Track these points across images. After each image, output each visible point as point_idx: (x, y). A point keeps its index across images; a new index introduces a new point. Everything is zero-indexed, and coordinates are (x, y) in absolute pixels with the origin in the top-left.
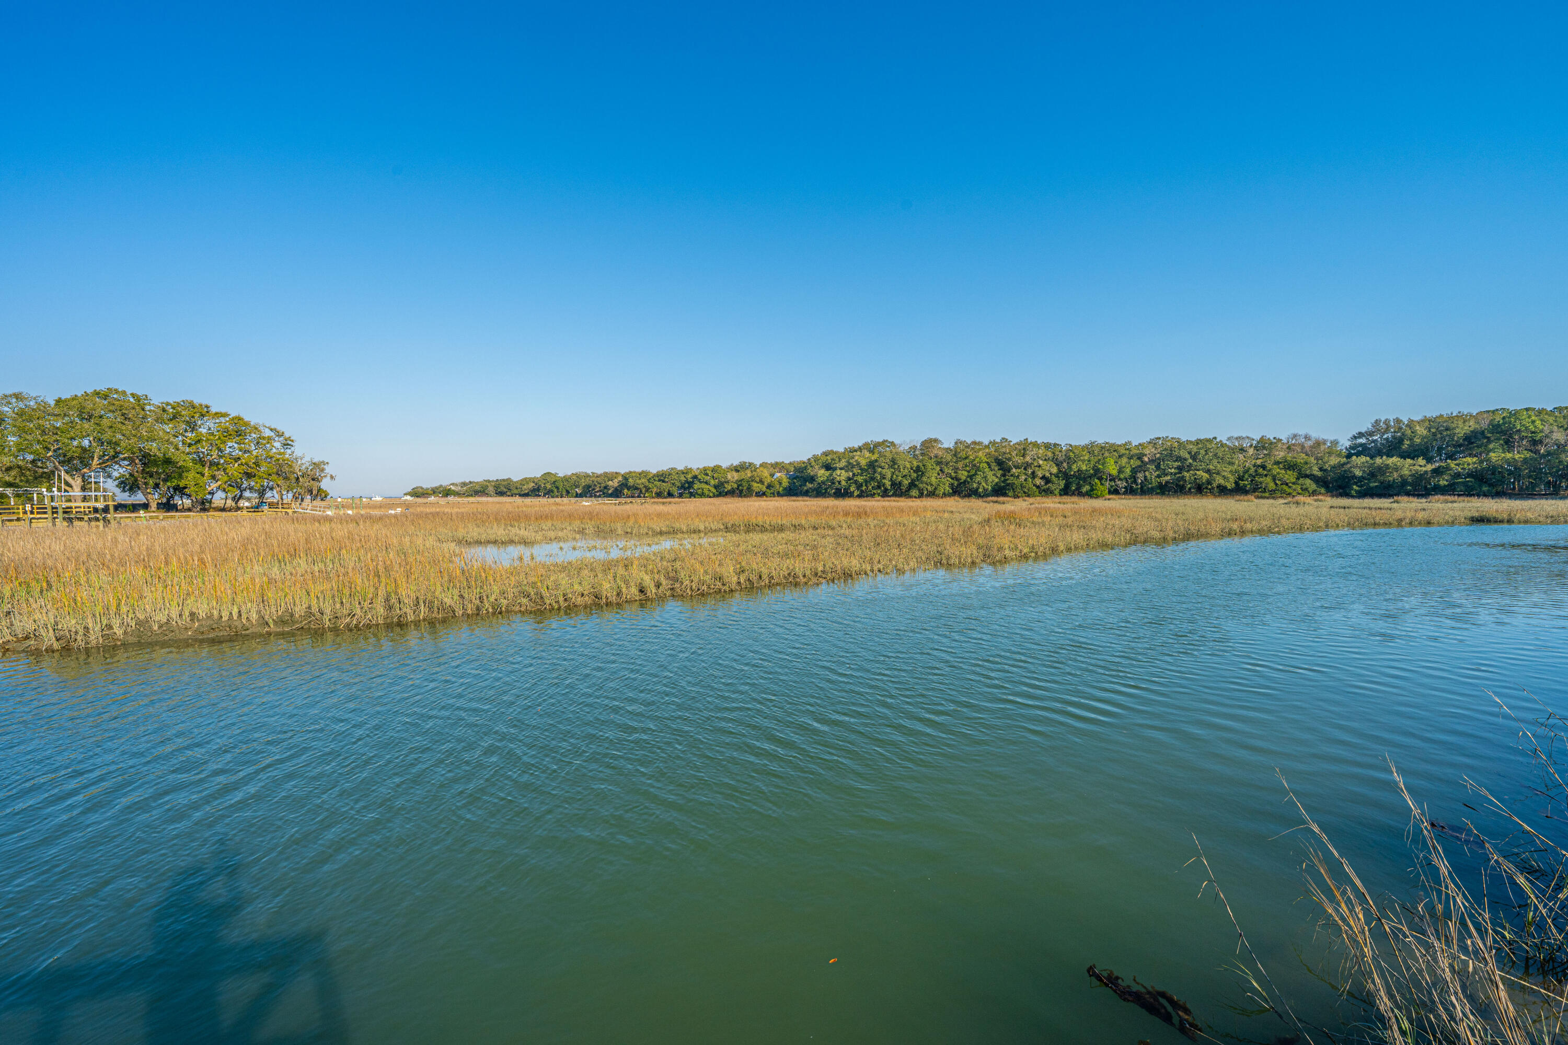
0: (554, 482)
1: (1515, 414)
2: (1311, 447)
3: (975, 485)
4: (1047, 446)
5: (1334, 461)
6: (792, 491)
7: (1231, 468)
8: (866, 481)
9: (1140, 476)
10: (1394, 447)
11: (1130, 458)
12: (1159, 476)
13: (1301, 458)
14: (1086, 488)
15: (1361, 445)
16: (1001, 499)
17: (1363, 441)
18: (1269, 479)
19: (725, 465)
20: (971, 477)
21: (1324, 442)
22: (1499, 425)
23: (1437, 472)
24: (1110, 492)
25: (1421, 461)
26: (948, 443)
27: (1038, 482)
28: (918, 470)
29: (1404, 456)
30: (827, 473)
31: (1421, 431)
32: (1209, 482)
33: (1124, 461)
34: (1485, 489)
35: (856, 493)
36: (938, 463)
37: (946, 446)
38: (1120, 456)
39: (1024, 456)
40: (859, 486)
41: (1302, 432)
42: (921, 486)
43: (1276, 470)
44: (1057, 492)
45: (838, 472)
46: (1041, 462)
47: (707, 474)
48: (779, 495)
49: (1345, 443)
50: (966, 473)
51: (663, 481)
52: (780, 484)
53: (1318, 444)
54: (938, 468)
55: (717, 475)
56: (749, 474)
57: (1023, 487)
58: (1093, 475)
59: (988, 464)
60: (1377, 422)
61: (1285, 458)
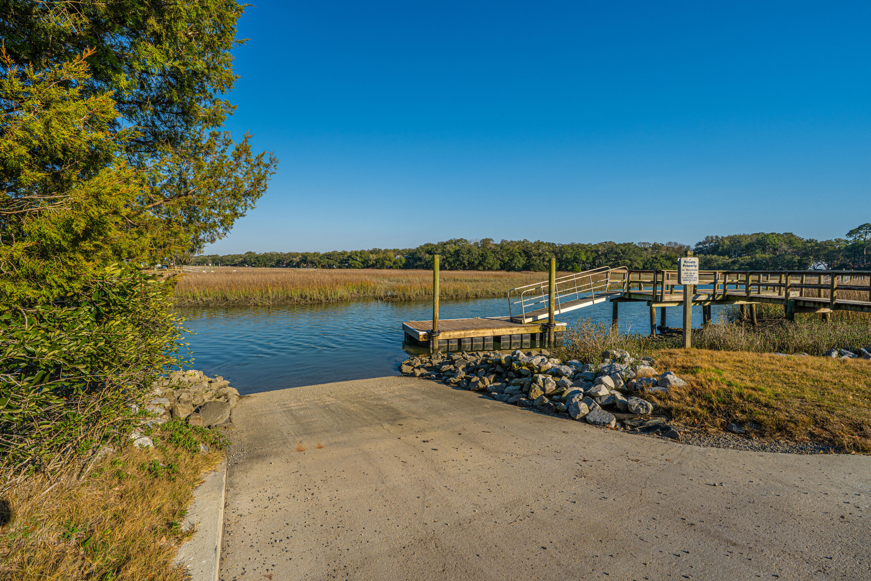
0: (257, 258)
1: (767, 236)
2: (678, 249)
3: (514, 265)
4: (549, 244)
6: (407, 266)
7: (641, 258)
8: (454, 261)
9: (597, 261)
10: (715, 250)
11: (592, 252)
12: (606, 262)
13: (673, 254)
14: (570, 267)
15: (700, 248)
16: (528, 272)
17: (701, 246)
18: (659, 265)
19: (366, 249)
20: (511, 260)
21: (684, 246)
22: (760, 241)
23: (734, 263)
24: (582, 270)
25: (727, 257)
26: (498, 241)
27: (546, 263)
28: (482, 256)
29: (719, 254)
30: (431, 256)
31: (727, 242)
32: (630, 266)
33: (589, 253)
35: (448, 268)
36: (493, 252)
37: (495, 243)
38: (587, 251)
39: (538, 249)
40: (450, 264)
41: (673, 241)
42: (485, 264)
43: (662, 260)
46: (547, 253)
47: (357, 255)
48: (400, 268)
49: (693, 246)
50: (508, 258)
51: (329, 259)
52: (401, 261)
53: (681, 247)
54: (493, 255)
55: (363, 256)
56: (381, 256)
57: (538, 266)
58: (574, 261)
59: (520, 253)
60: (708, 237)
61: (666, 254)
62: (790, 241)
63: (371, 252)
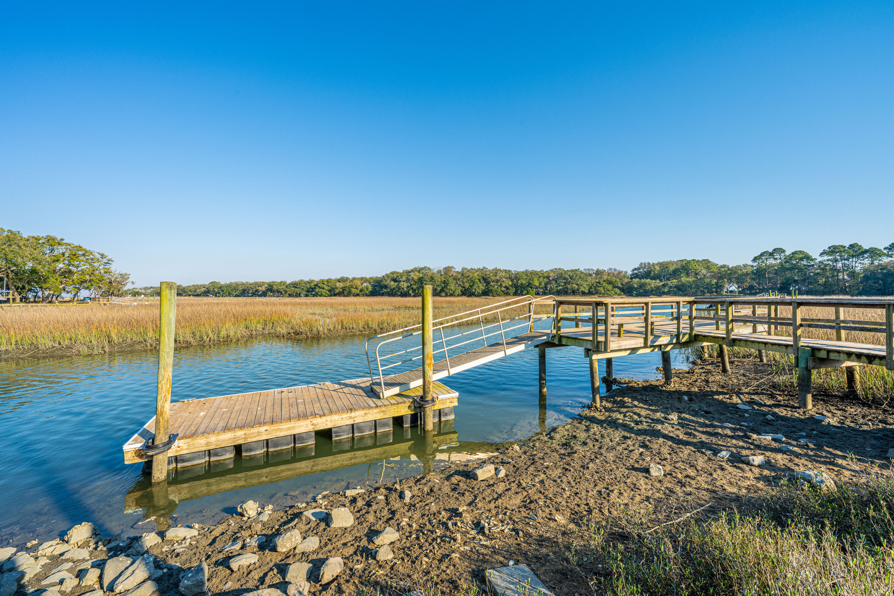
0: (220, 288)
1: (689, 262)
2: (617, 274)
3: (474, 291)
4: (506, 271)
5: (626, 280)
6: (373, 293)
7: (586, 283)
8: (418, 288)
9: (549, 286)
10: (648, 275)
11: (544, 278)
12: (557, 287)
13: (614, 279)
14: (525, 292)
15: (636, 273)
16: (488, 297)
17: (636, 272)
18: (602, 288)
19: (333, 278)
20: (471, 286)
21: (622, 272)
22: (684, 267)
23: (664, 286)
24: (536, 294)
25: (658, 281)
26: (458, 269)
27: (503, 289)
28: (444, 282)
29: (653, 278)
30: (396, 284)
31: (657, 268)
32: (578, 290)
33: (541, 279)
34: (681, 293)
35: (412, 294)
36: (454, 279)
37: (457, 270)
38: (539, 277)
39: (496, 276)
40: (414, 291)
41: (613, 267)
42: (447, 291)
44: (511, 294)
45: (402, 283)
46: (504, 279)
47: (324, 284)
48: (367, 295)
49: (630, 273)
50: (468, 284)
51: (296, 287)
52: (367, 289)
53: (620, 273)
54: (455, 282)
55: (329, 284)
56: (348, 284)
57: (496, 291)
58: (528, 286)
59: (479, 280)
60: (641, 264)
61: (607, 279)
62: (708, 267)
63: (339, 281)
